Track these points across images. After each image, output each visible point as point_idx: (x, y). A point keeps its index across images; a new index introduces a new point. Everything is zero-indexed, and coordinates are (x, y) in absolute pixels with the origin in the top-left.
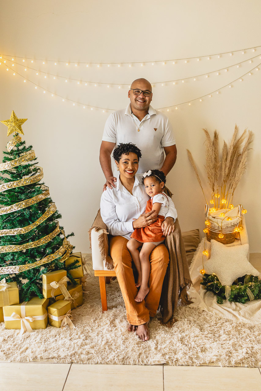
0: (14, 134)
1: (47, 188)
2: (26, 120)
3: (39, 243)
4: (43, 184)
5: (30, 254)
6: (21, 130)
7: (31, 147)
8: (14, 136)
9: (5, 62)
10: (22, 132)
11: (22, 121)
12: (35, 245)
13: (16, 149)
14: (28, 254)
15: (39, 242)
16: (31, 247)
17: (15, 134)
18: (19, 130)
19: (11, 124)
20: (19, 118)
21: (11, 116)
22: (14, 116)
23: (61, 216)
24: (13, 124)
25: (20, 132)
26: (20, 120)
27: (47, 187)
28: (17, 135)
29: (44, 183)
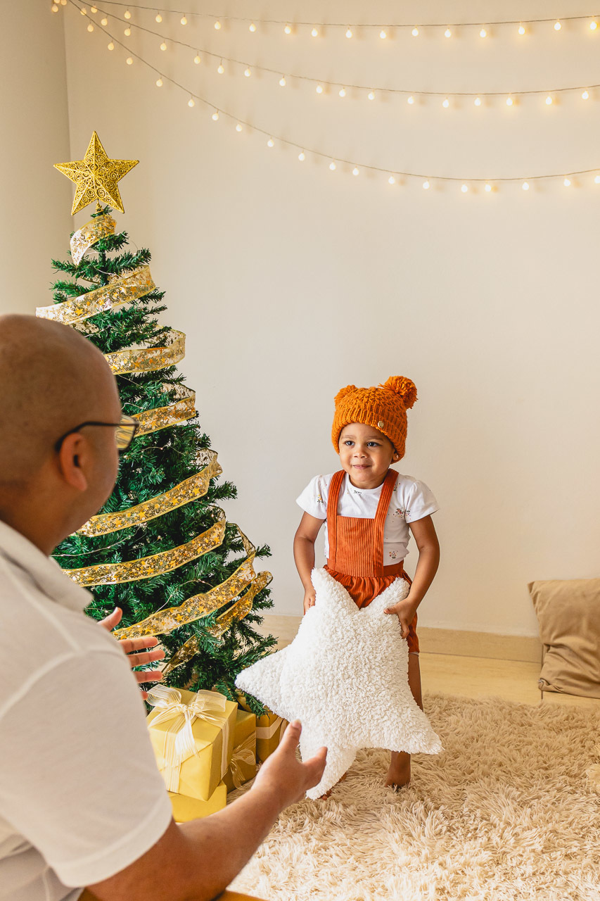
0: (93, 208)
1: (191, 394)
2: (134, 165)
3: (134, 570)
4: (180, 380)
5: (114, 598)
6: (116, 197)
7: (146, 255)
8: (94, 216)
9: (104, 22)
10: (119, 204)
11: (122, 170)
12: (119, 576)
13: (95, 255)
14: (109, 600)
15: (134, 566)
16: (108, 581)
17: (97, 208)
18: (109, 196)
19: (86, 173)
20: (112, 158)
21: (88, 149)
22: (97, 148)
23: (234, 491)
24: (93, 175)
25: (112, 204)
26: (116, 163)
27: (190, 390)
28: (104, 212)
29: (182, 379)
